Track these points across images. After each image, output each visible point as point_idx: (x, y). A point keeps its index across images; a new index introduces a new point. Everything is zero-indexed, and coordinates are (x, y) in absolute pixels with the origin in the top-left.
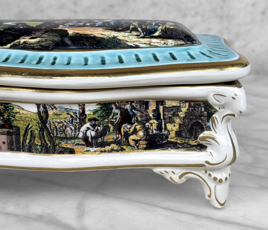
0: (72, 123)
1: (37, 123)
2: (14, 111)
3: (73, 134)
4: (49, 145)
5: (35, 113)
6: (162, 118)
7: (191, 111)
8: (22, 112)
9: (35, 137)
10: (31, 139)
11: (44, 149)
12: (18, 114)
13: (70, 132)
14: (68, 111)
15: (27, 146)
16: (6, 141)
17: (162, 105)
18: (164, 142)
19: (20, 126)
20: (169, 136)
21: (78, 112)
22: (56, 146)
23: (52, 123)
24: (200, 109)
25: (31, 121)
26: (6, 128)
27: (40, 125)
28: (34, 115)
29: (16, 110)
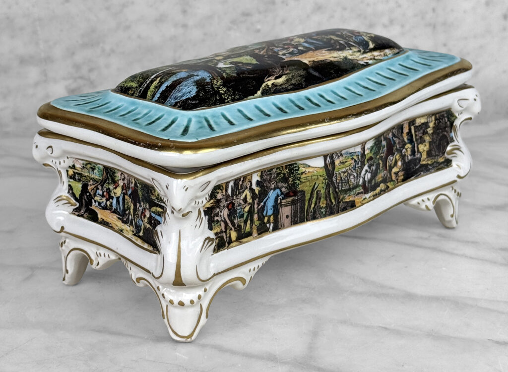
0: (355, 169)
1: (324, 179)
2: (299, 172)
3: (356, 182)
4: (334, 203)
5: (321, 168)
6: (414, 140)
7: (437, 124)
8: (308, 170)
9: (320, 198)
10: (316, 201)
11: (328, 210)
12: (304, 174)
13: (353, 180)
14: (352, 155)
15: (311, 212)
16: (289, 214)
17: (413, 125)
18: (417, 167)
19: (305, 189)
20: (422, 159)
21: (360, 154)
22: (340, 202)
23: (338, 175)
24: (444, 120)
25: (318, 178)
26: (290, 196)
27: (327, 181)
28: (321, 171)
29: (302, 169)
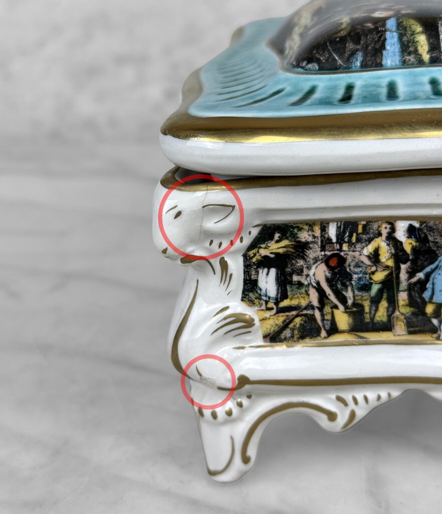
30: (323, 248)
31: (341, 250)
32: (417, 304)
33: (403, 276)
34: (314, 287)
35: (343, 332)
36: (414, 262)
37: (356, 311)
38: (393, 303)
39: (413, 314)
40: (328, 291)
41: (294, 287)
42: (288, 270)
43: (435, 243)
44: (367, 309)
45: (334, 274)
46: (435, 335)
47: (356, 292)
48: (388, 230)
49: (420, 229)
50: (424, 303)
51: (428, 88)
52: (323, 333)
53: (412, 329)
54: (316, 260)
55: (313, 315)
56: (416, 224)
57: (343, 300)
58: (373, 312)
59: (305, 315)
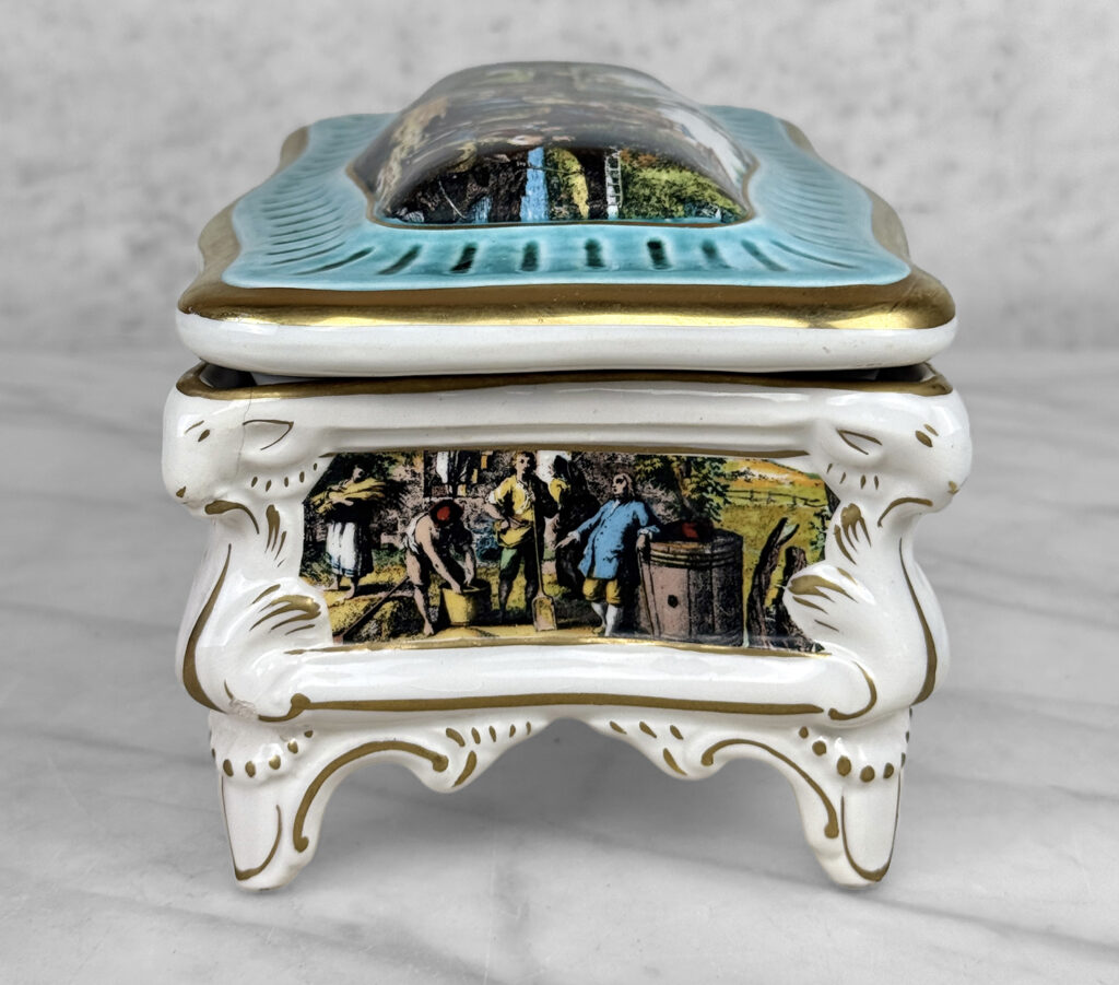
30: (427, 493)
31: (455, 495)
32: (570, 580)
33: (549, 536)
34: (414, 554)
35: (458, 626)
36: (564, 514)
37: (478, 593)
38: (534, 581)
39: (564, 596)
40: (435, 559)
41: (383, 553)
42: (374, 526)
43: (595, 485)
44: (495, 590)
45: (443, 533)
46: (598, 630)
47: (479, 562)
48: (525, 465)
49: (572, 464)
50: (581, 579)
51: (583, 255)
52: (428, 629)
53: (562, 621)
54: (417, 510)
55: (412, 598)
56: (567, 457)
57: (458, 574)
58: (504, 594)
59: (400, 599)
